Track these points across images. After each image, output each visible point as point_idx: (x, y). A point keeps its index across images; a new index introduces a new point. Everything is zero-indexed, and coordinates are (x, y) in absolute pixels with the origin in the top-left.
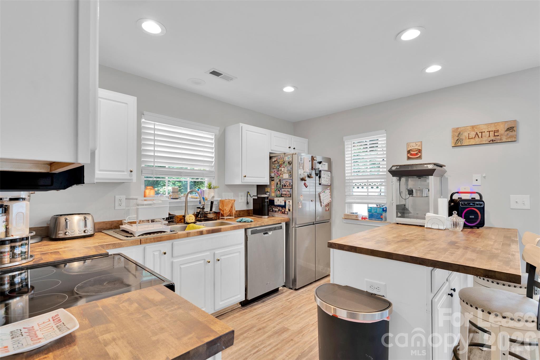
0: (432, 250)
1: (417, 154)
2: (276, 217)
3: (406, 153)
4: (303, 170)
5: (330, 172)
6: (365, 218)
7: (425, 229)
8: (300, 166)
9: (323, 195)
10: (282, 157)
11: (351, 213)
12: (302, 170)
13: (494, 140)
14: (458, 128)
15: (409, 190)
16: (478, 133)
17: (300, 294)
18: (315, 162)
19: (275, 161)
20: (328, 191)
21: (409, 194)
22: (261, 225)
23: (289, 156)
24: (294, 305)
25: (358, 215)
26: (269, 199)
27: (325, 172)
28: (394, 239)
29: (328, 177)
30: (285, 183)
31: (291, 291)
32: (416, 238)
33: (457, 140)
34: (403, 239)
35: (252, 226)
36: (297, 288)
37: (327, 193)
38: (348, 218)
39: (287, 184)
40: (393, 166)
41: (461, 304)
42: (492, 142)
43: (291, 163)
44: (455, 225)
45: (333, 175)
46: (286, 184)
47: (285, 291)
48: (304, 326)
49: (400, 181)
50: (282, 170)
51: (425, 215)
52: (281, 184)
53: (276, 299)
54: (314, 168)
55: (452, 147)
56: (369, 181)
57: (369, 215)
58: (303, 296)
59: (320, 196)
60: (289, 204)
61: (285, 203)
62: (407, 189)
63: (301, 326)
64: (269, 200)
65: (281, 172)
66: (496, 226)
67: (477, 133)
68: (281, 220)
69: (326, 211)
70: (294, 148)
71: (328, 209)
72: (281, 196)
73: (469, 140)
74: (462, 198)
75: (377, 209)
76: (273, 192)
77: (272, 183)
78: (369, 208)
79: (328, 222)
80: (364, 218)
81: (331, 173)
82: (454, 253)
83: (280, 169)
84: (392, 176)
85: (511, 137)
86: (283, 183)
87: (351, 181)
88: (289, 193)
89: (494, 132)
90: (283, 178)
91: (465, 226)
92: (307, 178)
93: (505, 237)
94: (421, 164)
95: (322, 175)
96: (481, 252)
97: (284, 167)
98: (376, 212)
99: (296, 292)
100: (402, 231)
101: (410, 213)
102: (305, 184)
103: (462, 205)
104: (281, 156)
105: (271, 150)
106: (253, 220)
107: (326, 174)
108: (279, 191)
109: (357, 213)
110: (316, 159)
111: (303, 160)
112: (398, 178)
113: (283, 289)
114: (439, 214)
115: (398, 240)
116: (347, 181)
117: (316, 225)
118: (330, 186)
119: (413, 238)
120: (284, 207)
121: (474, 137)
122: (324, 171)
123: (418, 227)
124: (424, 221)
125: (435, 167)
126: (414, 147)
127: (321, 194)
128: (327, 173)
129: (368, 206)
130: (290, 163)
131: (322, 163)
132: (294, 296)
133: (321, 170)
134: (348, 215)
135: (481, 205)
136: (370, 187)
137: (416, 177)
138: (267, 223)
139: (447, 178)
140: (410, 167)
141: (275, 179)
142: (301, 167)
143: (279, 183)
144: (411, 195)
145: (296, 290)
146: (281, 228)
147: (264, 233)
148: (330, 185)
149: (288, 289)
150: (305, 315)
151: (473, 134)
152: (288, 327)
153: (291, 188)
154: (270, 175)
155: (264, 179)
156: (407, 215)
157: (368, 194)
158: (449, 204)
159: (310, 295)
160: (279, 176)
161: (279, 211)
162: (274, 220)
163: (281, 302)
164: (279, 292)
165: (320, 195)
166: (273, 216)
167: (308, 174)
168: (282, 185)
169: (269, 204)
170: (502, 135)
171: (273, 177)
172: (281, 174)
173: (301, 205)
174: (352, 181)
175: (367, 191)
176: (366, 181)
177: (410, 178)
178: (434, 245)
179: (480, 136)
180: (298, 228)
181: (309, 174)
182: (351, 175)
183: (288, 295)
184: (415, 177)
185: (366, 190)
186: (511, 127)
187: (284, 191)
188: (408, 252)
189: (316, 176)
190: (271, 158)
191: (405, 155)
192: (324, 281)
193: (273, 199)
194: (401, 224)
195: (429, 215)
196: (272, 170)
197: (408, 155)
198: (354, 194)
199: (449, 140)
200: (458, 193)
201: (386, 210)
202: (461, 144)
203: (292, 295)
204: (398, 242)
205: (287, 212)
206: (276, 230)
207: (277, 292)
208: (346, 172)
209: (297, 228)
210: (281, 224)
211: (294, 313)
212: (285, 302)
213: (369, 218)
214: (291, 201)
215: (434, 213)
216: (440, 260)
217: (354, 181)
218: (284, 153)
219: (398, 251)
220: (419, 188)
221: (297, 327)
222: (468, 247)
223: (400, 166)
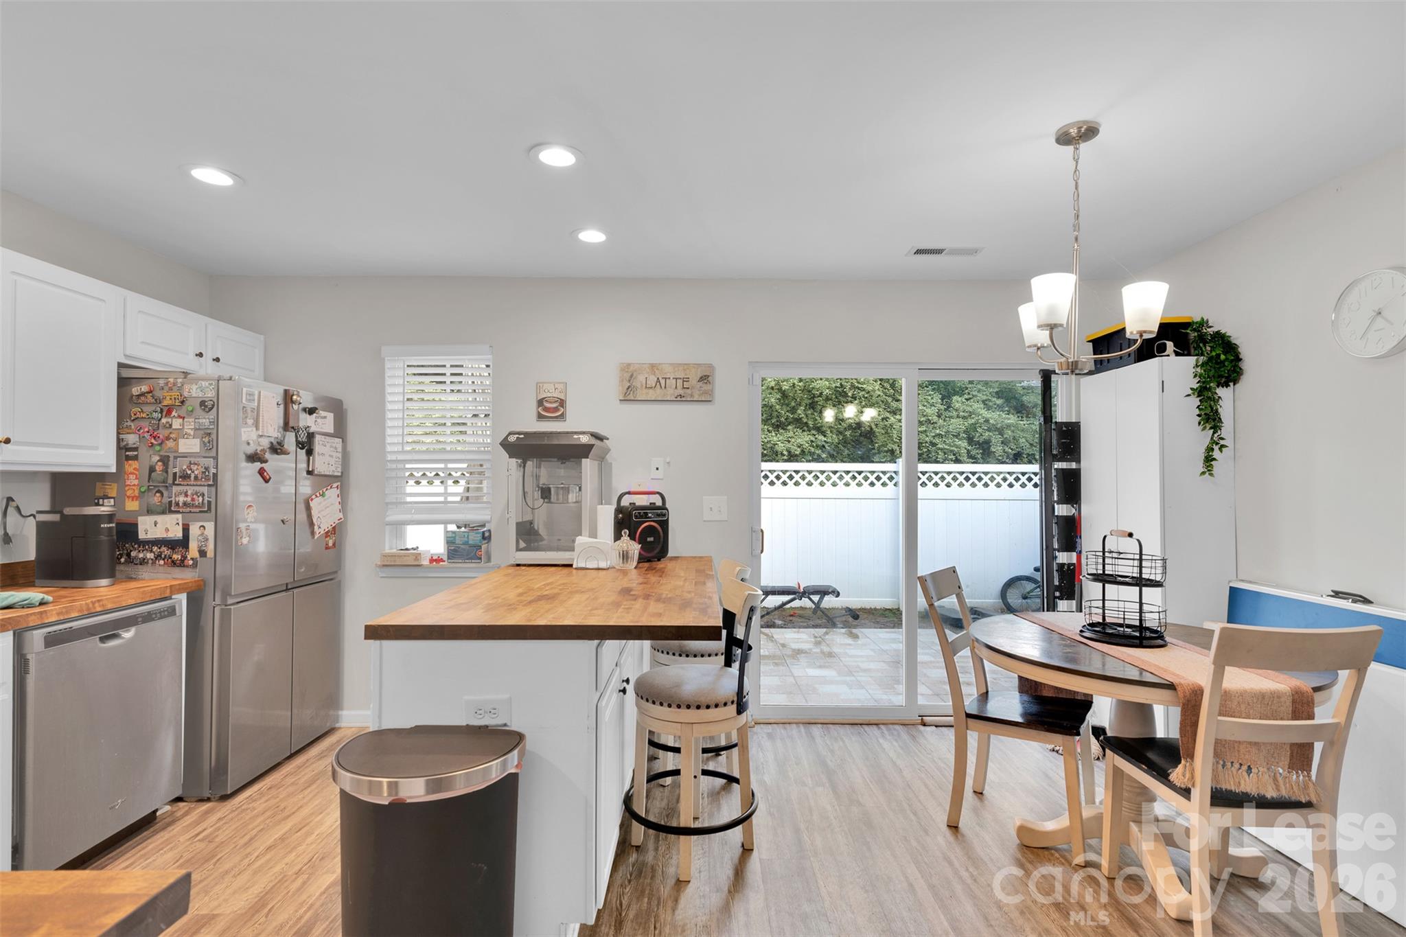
0: (596, 609)
1: (556, 410)
2: (143, 580)
3: (535, 404)
4: (257, 429)
5: (341, 440)
6: (439, 560)
7: (574, 571)
8: (246, 417)
9: (320, 503)
10: (175, 384)
11: (402, 550)
12: (255, 429)
13: (683, 395)
14: (629, 365)
15: (542, 488)
16: (660, 379)
17: (241, 806)
18: (295, 407)
19: (143, 394)
20: (333, 493)
21: (542, 498)
22: (88, 609)
23: (205, 384)
24: (222, 843)
25: (420, 554)
26: (115, 521)
27: (327, 437)
28: (522, 598)
29: (335, 454)
30: (185, 467)
31: (206, 806)
32: (561, 590)
33: (628, 389)
34: (539, 596)
35: (48, 618)
36: (229, 793)
37: (330, 497)
38: (393, 564)
39: (196, 472)
40: (510, 434)
41: (637, 705)
42: (680, 399)
43: (213, 405)
44: (625, 556)
45: (349, 448)
46: (189, 472)
47: (181, 813)
48: (269, 888)
49: (524, 467)
50: (174, 427)
51: (574, 541)
52: (167, 472)
53: (150, 847)
54: (291, 424)
55: (619, 401)
56: (450, 466)
57: (448, 552)
58: (254, 809)
59: (308, 508)
60: (202, 534)
61: (186, 529)
62: (538, 486)
63: (260, 890)
64: (117, 524)
65: (171, 433)
66: (683, 555)
67: (658, 379)
68: (171, 586)
69: (327, 548)
70: (217, 360)
71: (334, 544)
72: (168, 509)
73: (647, 391)
74: (637, 504)
75: (468, 536)
76: (133, 498)
77: (126, 466)
78: (450, 535)
79: (331, 579)
80: (436, 560)
81: (343, 441)
82: (631, 608)
83: (164, 421)
84: (508, 456)
85: (706, 393)
86: (178, 467)
87: (400, 466)
88: (201, 499)
89: (683, 381)
90: (177, 451)
91: (642, 559)
92: (268, 456)
93: (698, 571)
94: (568, 433)
95: (318, 448)
96: (667, 601)
97: (184, 418)
98: (466, 543)
99: (225, 804)
100: (533, 579)
101: (542, 540)
102: (261, 472)
103: (636, 517)
104: (171, 380)
105: (126, 356)
106: (50, 598)
107: (328, 445)
108: (158, 495)
109: (418, 547)
110: (298, 399)
111: (256, 397)
112: (519, 461)
113: (174, 810)
114: (598, 537)
115: (530, 599)
116: (390, 466)
117: (295, 591)
118: (340, 480)
119: (556, 591)
120: (184, 542)
121: (654, 385)
122: (323, 437)
123: (561, 568)
124: (573, 555)
125: (593, 441)
126: (550, 392)
127: (312, 500)
128: (332, 441)
129: (446, 528)
130: (206, 406)
131: (317, 411)
132: (219, 819)
133: (313, 433)
134: (393, 556)
135: (664, 515)
136: (450, 482)
137: (556, 460)
138: (114, 603)
139: (611, 464)
140: (546, 438)
141: (143, 452)
142: (250, 422)
143: (159, 467)
144: (546, 500)
145: (225, 798)
146: (172, 611)
147: (100, 638)
148: (340, 474)
149: (193, 805)
150: (268, 857)
151: (652, 381)
152: (212, 911)
153: (211, 483)
154: (119, 440)
155: (94, 452)
156: (536, 544)
157: (446, 498)
158: (616, 517)
159: (278, 797)
160: (160, 444)
161: (156, 558)
162: (146, 589)
163: (171, 849)
164: (157, 823)
165: (311, 505)
166: (132, 578)
167: (272, 443)
168: (175, 474)
169: (115, 537)
170: (693, 388)
171: (135, 446)
172: (168, 438)
173: (249, 536)
174: (405, 466)
175: (443, 491)
176: (442, 466)
177: (543, 461)
178: (596, 598)
179: (663, 385)
180: (235, 606)
181: (275, 443)
182: (403, 449)
183: (197, 823)
184: (553, 459)
185: (441, 489)
186: (705, 376)
187: (179, 495)
188: (554, 618)
189: (298, 449)
190: (123, 383)
191: (533, 409)
192: (318, 748)
193: (131, 520)
194: (525, 565)
195: (582, 542)
196: (129, 423)
197: (539, 410)
198: (409, 499)
199: (612, 387)
200: (629, 493)
201: (490, 537)
202: (634, 397)
203: (213, 818)
204: (530, 602)
205: (192, 559)
206: (153, 620)
207: (151, 824)
208: (389, 440)
209: (232, 607)
210: (171, 599)
211: (227, 866)
212: (191, 844)
213: (449, 558)
214: (210, 527)
215: (590, 536)
216: (611, 623)
217: (408, 466)
218: (184, 372)
219: (535, 620)
220: (562, 484)
221: (245, 899)
222: (649, 595)
223: (526, 434)
